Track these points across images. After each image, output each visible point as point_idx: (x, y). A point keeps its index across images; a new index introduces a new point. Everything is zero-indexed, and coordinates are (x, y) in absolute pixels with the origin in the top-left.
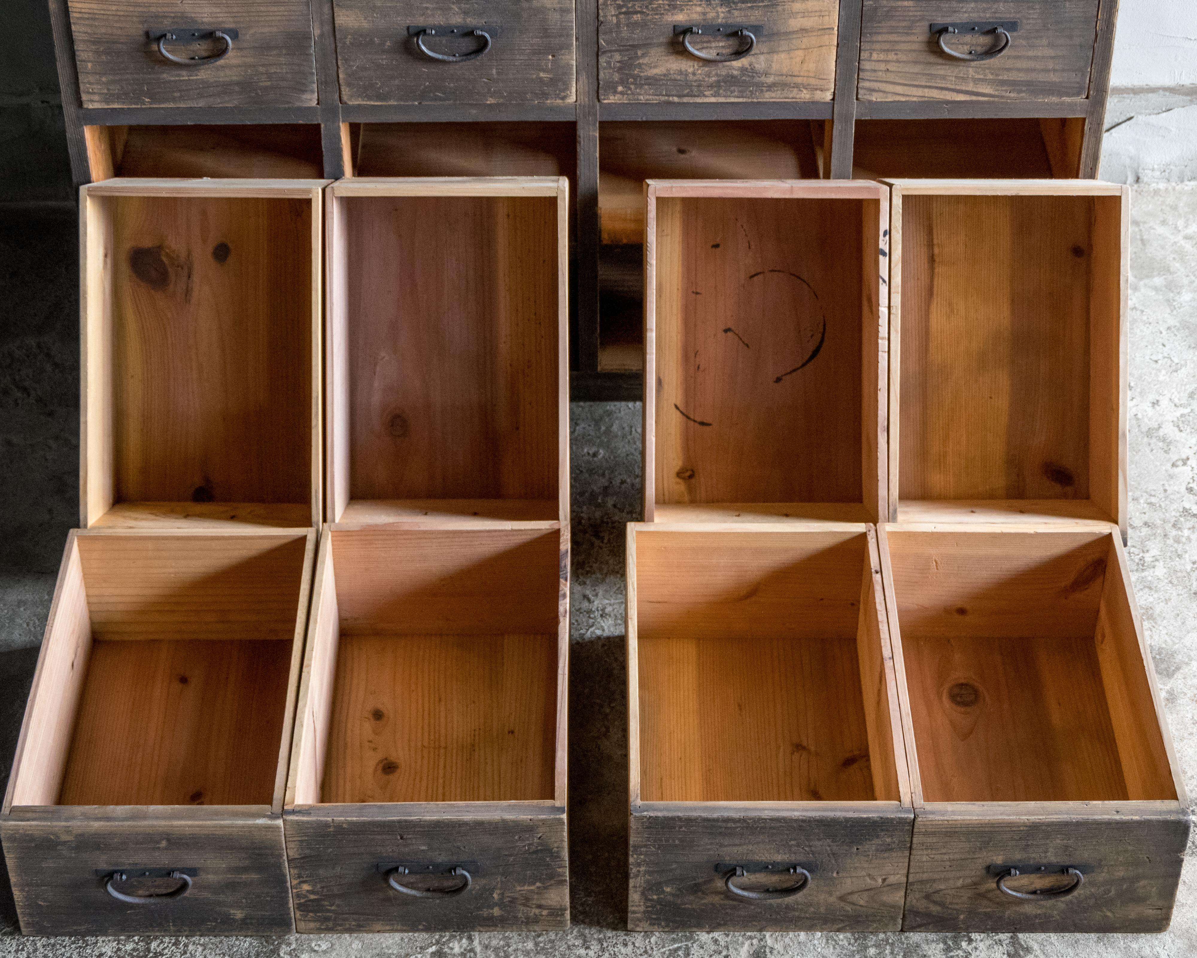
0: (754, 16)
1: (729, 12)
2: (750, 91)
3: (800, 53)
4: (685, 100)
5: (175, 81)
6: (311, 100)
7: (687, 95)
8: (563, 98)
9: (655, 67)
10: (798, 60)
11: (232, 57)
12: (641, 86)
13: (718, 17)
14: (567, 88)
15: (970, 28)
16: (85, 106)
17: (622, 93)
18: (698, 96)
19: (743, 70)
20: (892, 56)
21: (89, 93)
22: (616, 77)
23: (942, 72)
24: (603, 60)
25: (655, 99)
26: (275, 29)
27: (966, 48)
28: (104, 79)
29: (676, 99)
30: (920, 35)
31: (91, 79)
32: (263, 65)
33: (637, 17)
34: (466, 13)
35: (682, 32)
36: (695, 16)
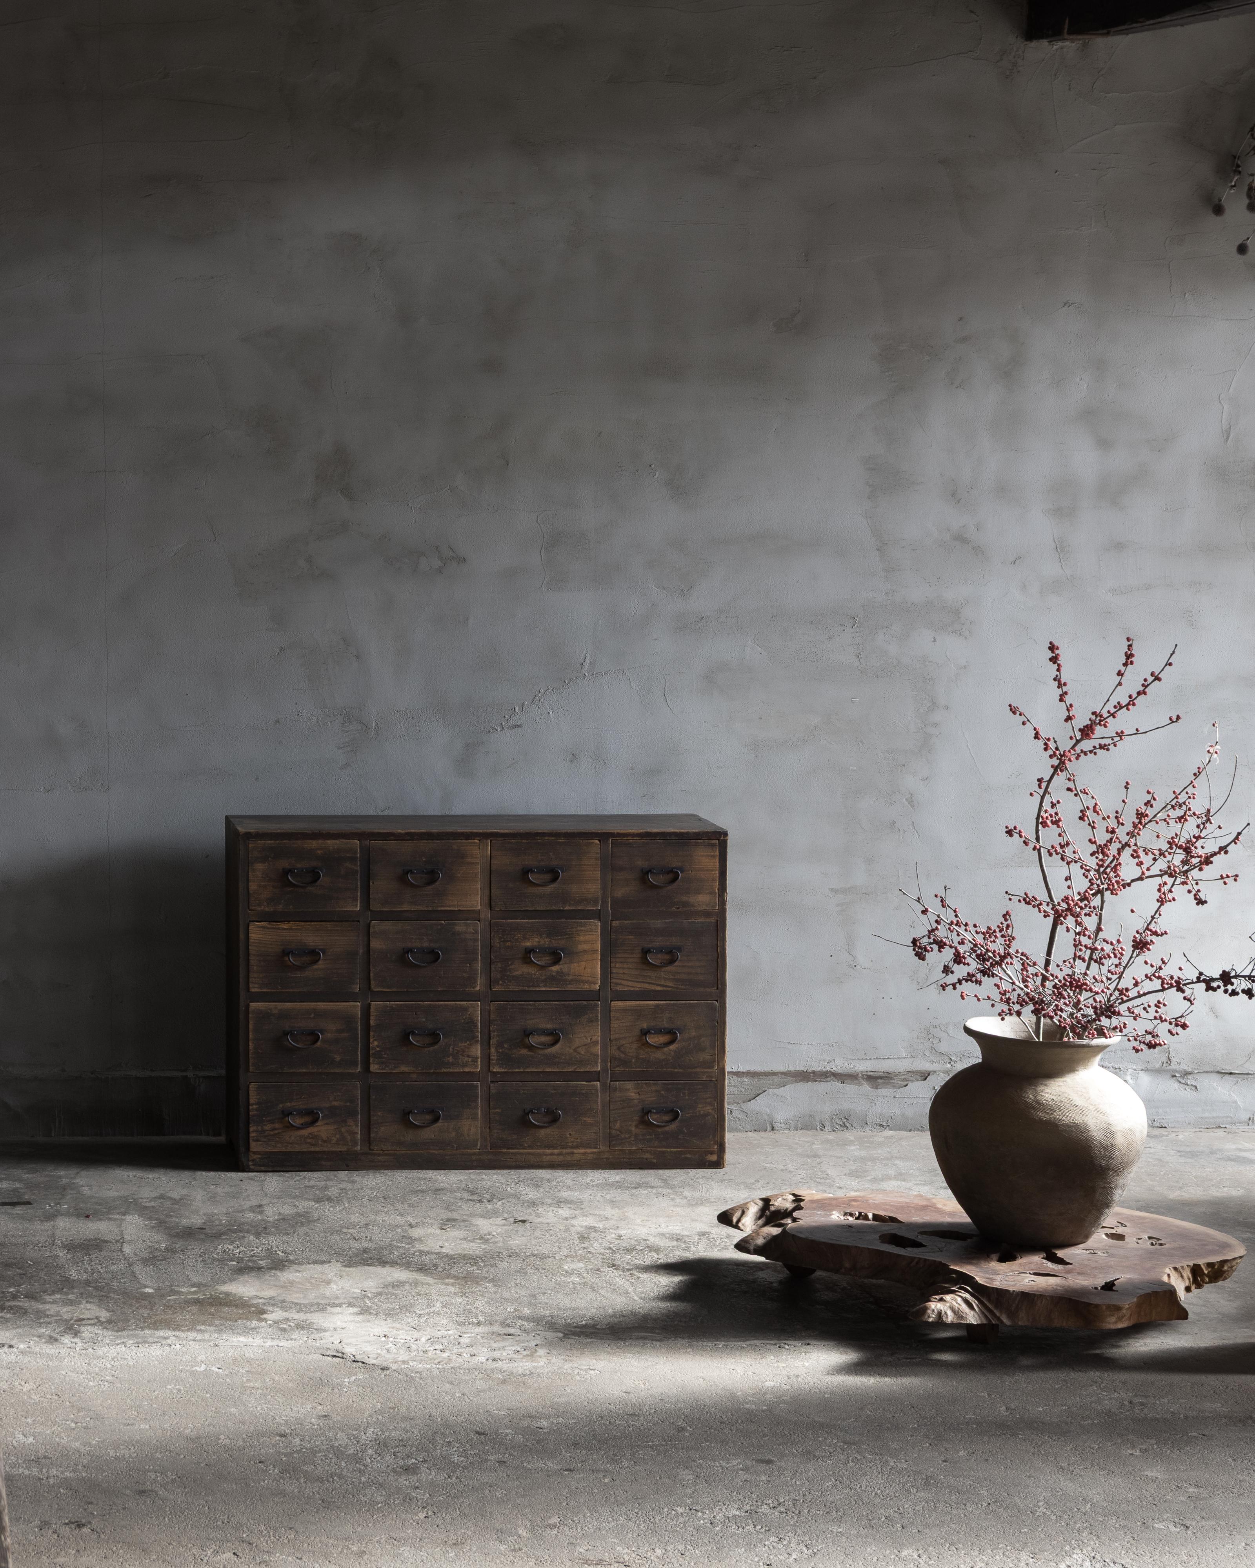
0: (562, 943)
1: (550, 941)
2: (562, 984)
3: (583, 963)
4: (531, 989)
5: (293, 977)
6: (356, 988)
7: (532, 986)
8: (474, 988)
9: (517, 970)
10: (583, 967)
11: (321, 964)
12: (510, 981)
14: (476, 982)
15: (660, 950)
16: (250, 990)
17: (501, 984)
18: (537, 987)
19: (557, 972)
20: (625, 966)
21: (253, 983)
22: (499, 976)
23: (649, 974)
24: (493, 967)
25: (517, 988)
26: (342, 949)
27: (659, 961)
28: (261, 976)
29: (527, 988)
30: (637, 955)
31: (255, 975)
32: (334, 969)
33: (508, 944)
34: (430, 941)
35: (529, 951)
36: (535, 943)
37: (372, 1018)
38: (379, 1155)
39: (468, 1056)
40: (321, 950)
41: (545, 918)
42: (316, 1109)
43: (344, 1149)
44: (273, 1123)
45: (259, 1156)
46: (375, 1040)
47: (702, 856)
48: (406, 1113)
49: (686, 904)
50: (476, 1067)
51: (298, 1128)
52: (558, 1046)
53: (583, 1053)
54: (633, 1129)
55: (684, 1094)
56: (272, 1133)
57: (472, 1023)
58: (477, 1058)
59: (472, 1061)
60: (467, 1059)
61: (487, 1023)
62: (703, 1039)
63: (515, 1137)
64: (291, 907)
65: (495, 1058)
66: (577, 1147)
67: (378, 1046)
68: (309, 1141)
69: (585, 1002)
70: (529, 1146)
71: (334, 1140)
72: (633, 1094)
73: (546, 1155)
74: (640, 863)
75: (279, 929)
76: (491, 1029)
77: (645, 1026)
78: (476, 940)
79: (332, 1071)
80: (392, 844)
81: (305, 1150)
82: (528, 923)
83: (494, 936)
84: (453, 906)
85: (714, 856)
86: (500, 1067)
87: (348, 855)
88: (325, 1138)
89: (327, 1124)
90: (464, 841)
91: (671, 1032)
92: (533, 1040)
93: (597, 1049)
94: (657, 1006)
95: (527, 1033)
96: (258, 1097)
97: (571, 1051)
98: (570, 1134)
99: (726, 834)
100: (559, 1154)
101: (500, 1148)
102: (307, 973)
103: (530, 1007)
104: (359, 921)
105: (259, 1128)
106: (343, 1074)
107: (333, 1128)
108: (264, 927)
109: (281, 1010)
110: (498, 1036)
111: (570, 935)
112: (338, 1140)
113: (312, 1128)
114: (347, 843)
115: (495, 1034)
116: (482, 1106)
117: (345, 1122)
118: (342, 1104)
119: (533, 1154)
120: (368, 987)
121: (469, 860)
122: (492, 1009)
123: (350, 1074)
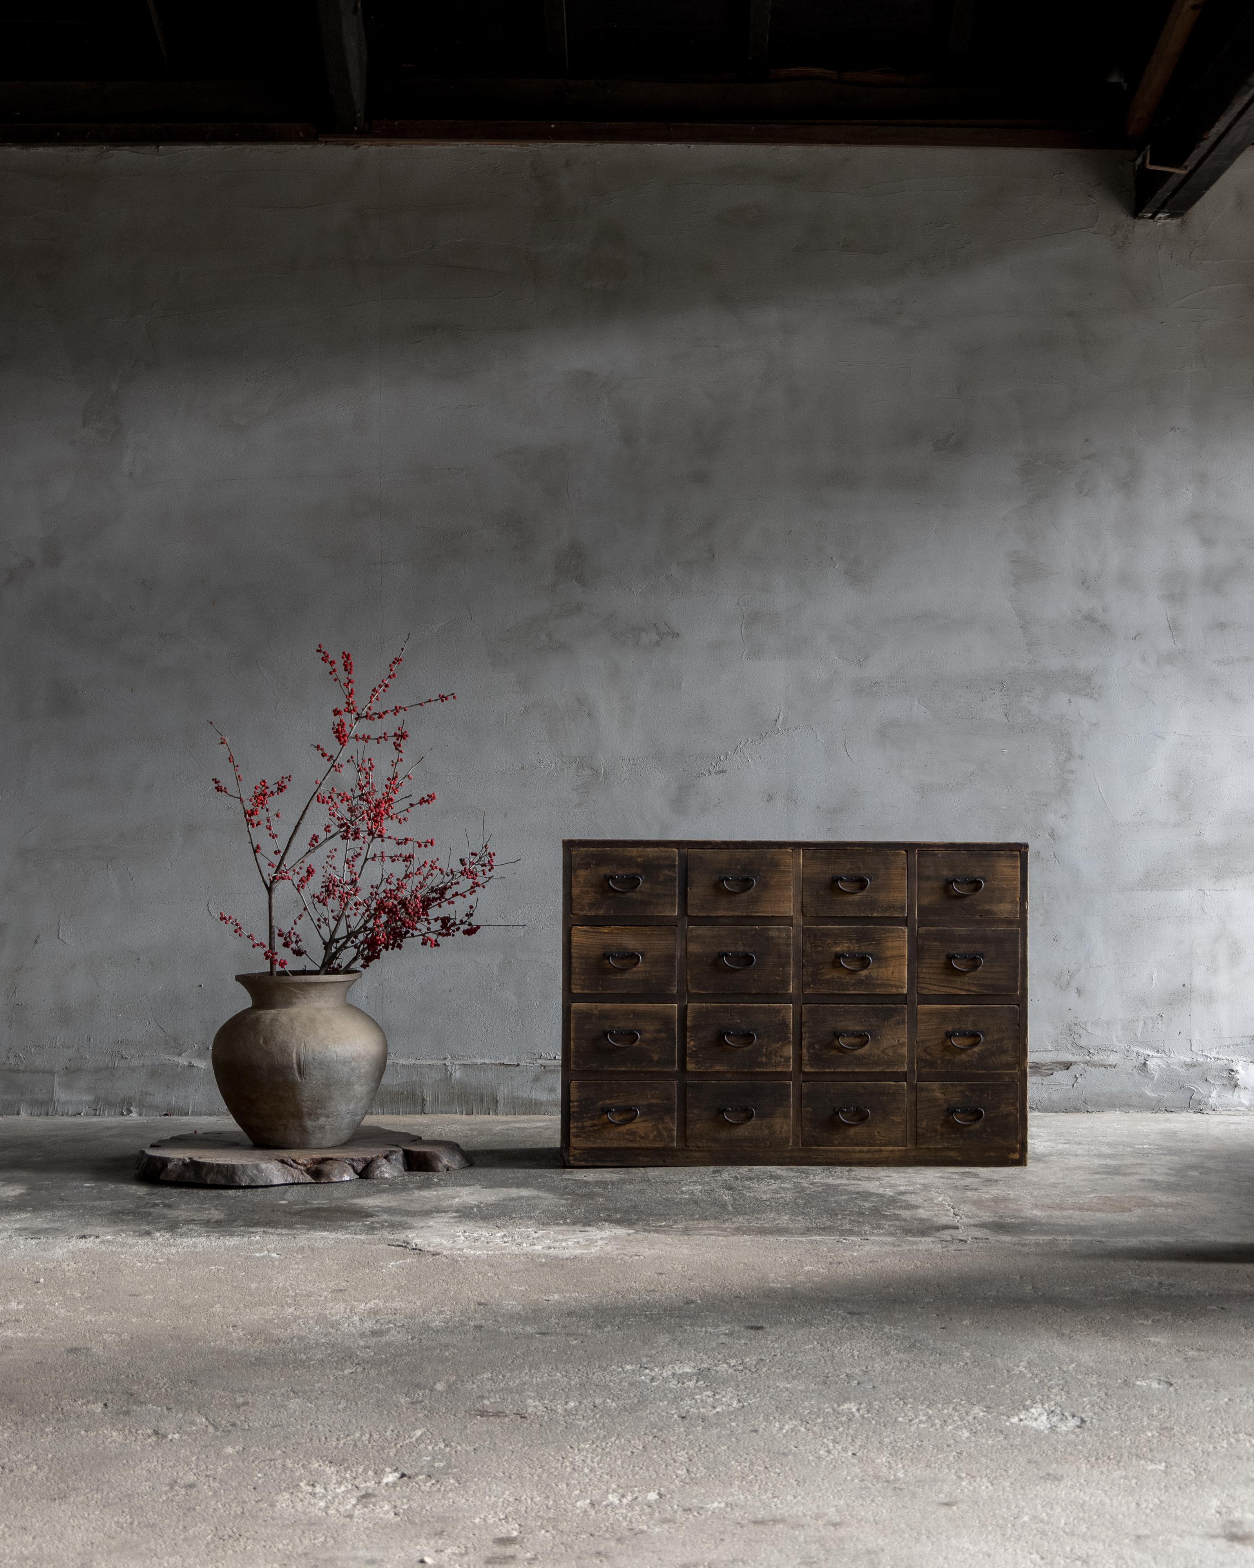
0: (871, 949)
1: (858, 947)
2: (870, 988)
3: (892, 968)
4: (841, 992)
5: (613, 979)
6: (674, 990)
7: (841, 989)
8: (787, 990)
9: (827, 974)
10: (891, 972)
11: (640, 967)
12: (821, 985)
13: (853, 949)
14: (789, 985)
15: (964, 956)
16: (572, 992)
17: (813, 988)
18: (846, 990)
19: (866, 976)
20: (931, 971)
21: (575, 984)
22: (810, 979)
23: (953, 979)
24: (804, 970)
25: (828, 992)
26: (660, 953)
27: (963, 967)
28: (583, 977)
29: (837, 992)
30: (942, 961)
31: (577, 977)
32: (653, 971)
33: (819, 949)
34: (744, 946)
35: (839, 956)
36: (845, 949)
37: (688, 1018)
38: (695, 1152)
39: (781, 1056)
40: (640, 953)
41: (855, 925)
42: (634, 1106)
43: (660, 1145)
44: (593, 1120)
45: (579, 1152)
46: (692, 1040)
47: (1004, 866)
48: (721, 1112)
49: (989, 912)
50: (789, 1066)
51: (617, 1125)
52: (866, 1047)
53: (891, 1054)
54: (939, 1128)
55: (987, 1094)
56: (592, 1129)
57: (785, 1024)
58: (789, 1058)
59: (785, 1061)
60: (779, 1059)
61: (799, 1024)
62: (1005, 1042)
63: (825, 1135)
64: (612, 911)
65: (806, 1058)
66: (885, 1145)
67: (694, 1046)
68: (627, 1137)
69: (893, 1006)
70: (839, 1144)
71: (651, 1136)
72: (938, 1094)
73: (855, 1152)
74: (945, 873)
75: (600, 933)
76: (803, 1030)
77: (950, 1029)
78: (790, 945)
79: (650, 1069)
80: (709, 853)
81: (623, 1146)
82: (838, 929)
83: (806, 942)
84: (767, 912)
85: (1015, 867)
86: (811, 1067)
87: (667, 863)
88: (643, 1135)
89: (645, 1121)
90: (777, 850)
91: (975, 1035)
92: (843, 1042)
93: (905, 1051)
94: (961, 1009)
95: (837, 1035)
96: (579, 1094)
97: (879, 1052)
98: (878, 1133)
99: (1026, 846)
100: (868, 1152)
101: (811, 1145)
102: (627, 976)
103: (839, 1010)
105: (580, 1124)
106: (661, 1072)
107: (650, 1125)
108: (586, 931)
109: (601, 1010)
110: (810, 1037)
111: (878, 940)
112: (655, 1137)
113: (630, 1125)
114: (666, 852)
115: (807, 1035)
116: (794, 1105)
117: (661, 1119)
118: (659, 1102)
119: (843, 1151)
120: (685, 989)
121: (782, 868)
122: (803, 1011)
123: (667, 1072)
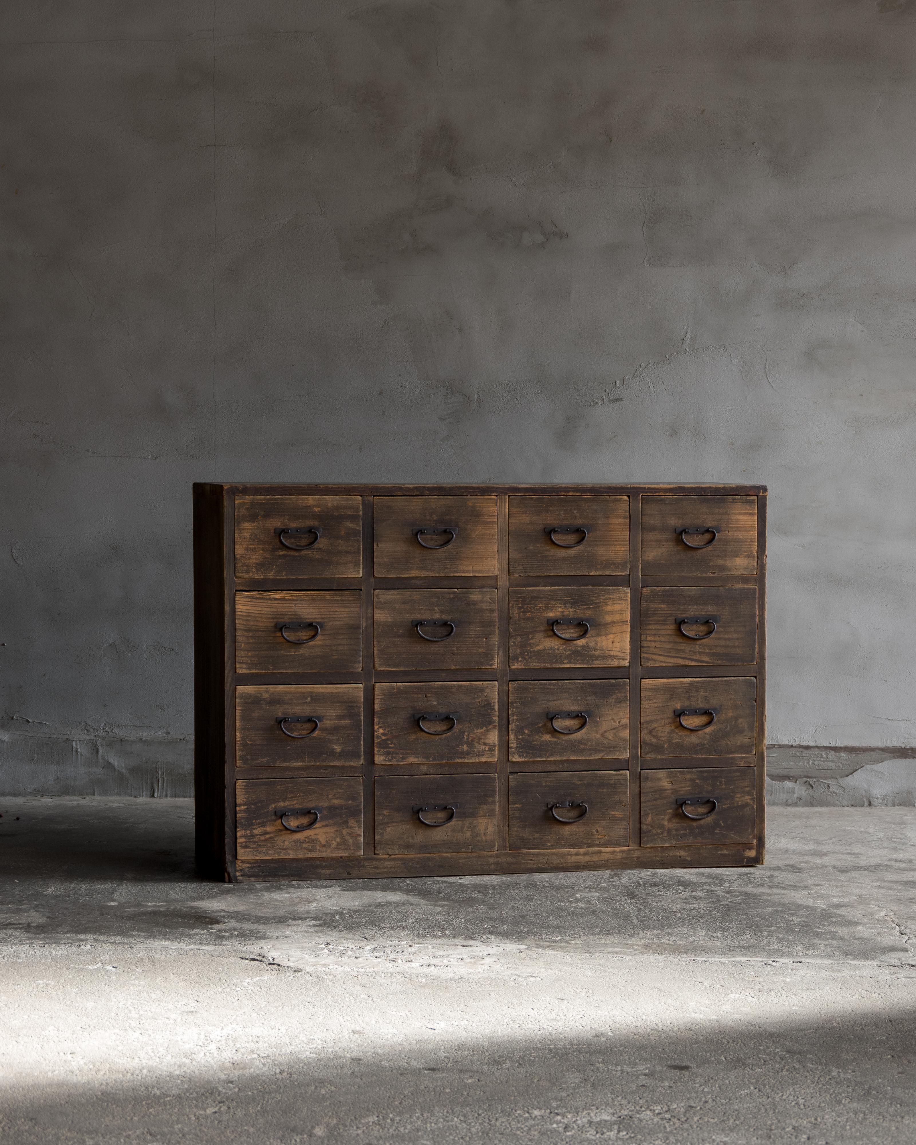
0: (588, 613)
1: (575, 611)
2: (587, 661)
3: (611, 636)
4: (554, 666)
5: (287, 656)
6: (358, 668)
7: (555, 663)
8: (491, 665)
9: (538, 645)
10: (610, 641)
11: (319, 641)
12: (530, 658)
13: (569, 614)
14: (493, 658)
15: (696, 621)
16: (237, 671)
17: (521, 661)
18: (561, 663)
19: (583, 646)
20: (657, 639)
21: (240, 663)
22: (518, 651)
23: (683, 648)
24: (511, 641)
25: (538, 665)
26: (342, 623)
27: (694, 633)
28: (250, 654)
29: (549, 666)
30: (671, 627)
31: (243, 654)
32: (334, 645)
33: (529, 614)
34: (442, 612)
35: (553, 623)
36: (558, 614)
37: (376, 701)
38: (385, 860)
39: (485, 744)
40: (317, 623)
41: (570, 585)
42: (313, 809)
43: (345, 854)
44: (264, 826)
45: (248, 865)
46: (380, 727)
47: (739, 514)
48: (416, 812)
49: (722, 568)
50: (494, 755)
51: (294, 832)
52: (583, 731)
53: (611, 738)
54: (666, 823)
55: (721, 782)
56: (263, 838)
57: (489, 705)
58: (495, 746)
59: (489, 750)
60: (483, 747)
61: (505, 705)
62: (741, 720)
63: (536, 835)
64: (284, 573)
65: (515, 745)
66: (605, 845)
67: (383, 734)
68: (305, 845)
69: (613, 681)
70: (552, 846)
71: (334, 844)
72: (665, 784)
73: (571, 855)
74: (674, 522)
75: (270, 599)
76: (510, 712)
77: (678, 706)
78: (492, 611)
79: (331, 764)
80: (399, 502)
81: (300, 856)
82: (550, 591)
83: (512, 606)
84: (468, 571)
85: (752, 514)
86: (520, 756)
87: (349, 513)
88: (323, 842)
89: (326, 826)
90: (479, 497)
91: (707, 713)
92: (558, 724)
93: (626, 734)
94: (691, 684)
95: (551, 717)
96: (246, 796)
97: (598, 736)
98: (597, 831)
99: (765, 489)
100: (585, 854)
101: (520, 848)
102: (303, 651)
103: (552, 687)
104: (361, 590)
105: (248, 832)
106: (343, 767)
107: (333, 830)
108: (253, 597)
109: (273, 694)
110: (518, 720)
111: (596, 603)
112: (338, 844)
113: (308, 831)
114: (348, 500)
115: (515, 718)
116: (500, 801)
117: (346, 822)
118: (343, 802)
119: (556, 854)
120: (372, 665)
121: (486, 518)
122: (510, 689)
123: (351, 767)
